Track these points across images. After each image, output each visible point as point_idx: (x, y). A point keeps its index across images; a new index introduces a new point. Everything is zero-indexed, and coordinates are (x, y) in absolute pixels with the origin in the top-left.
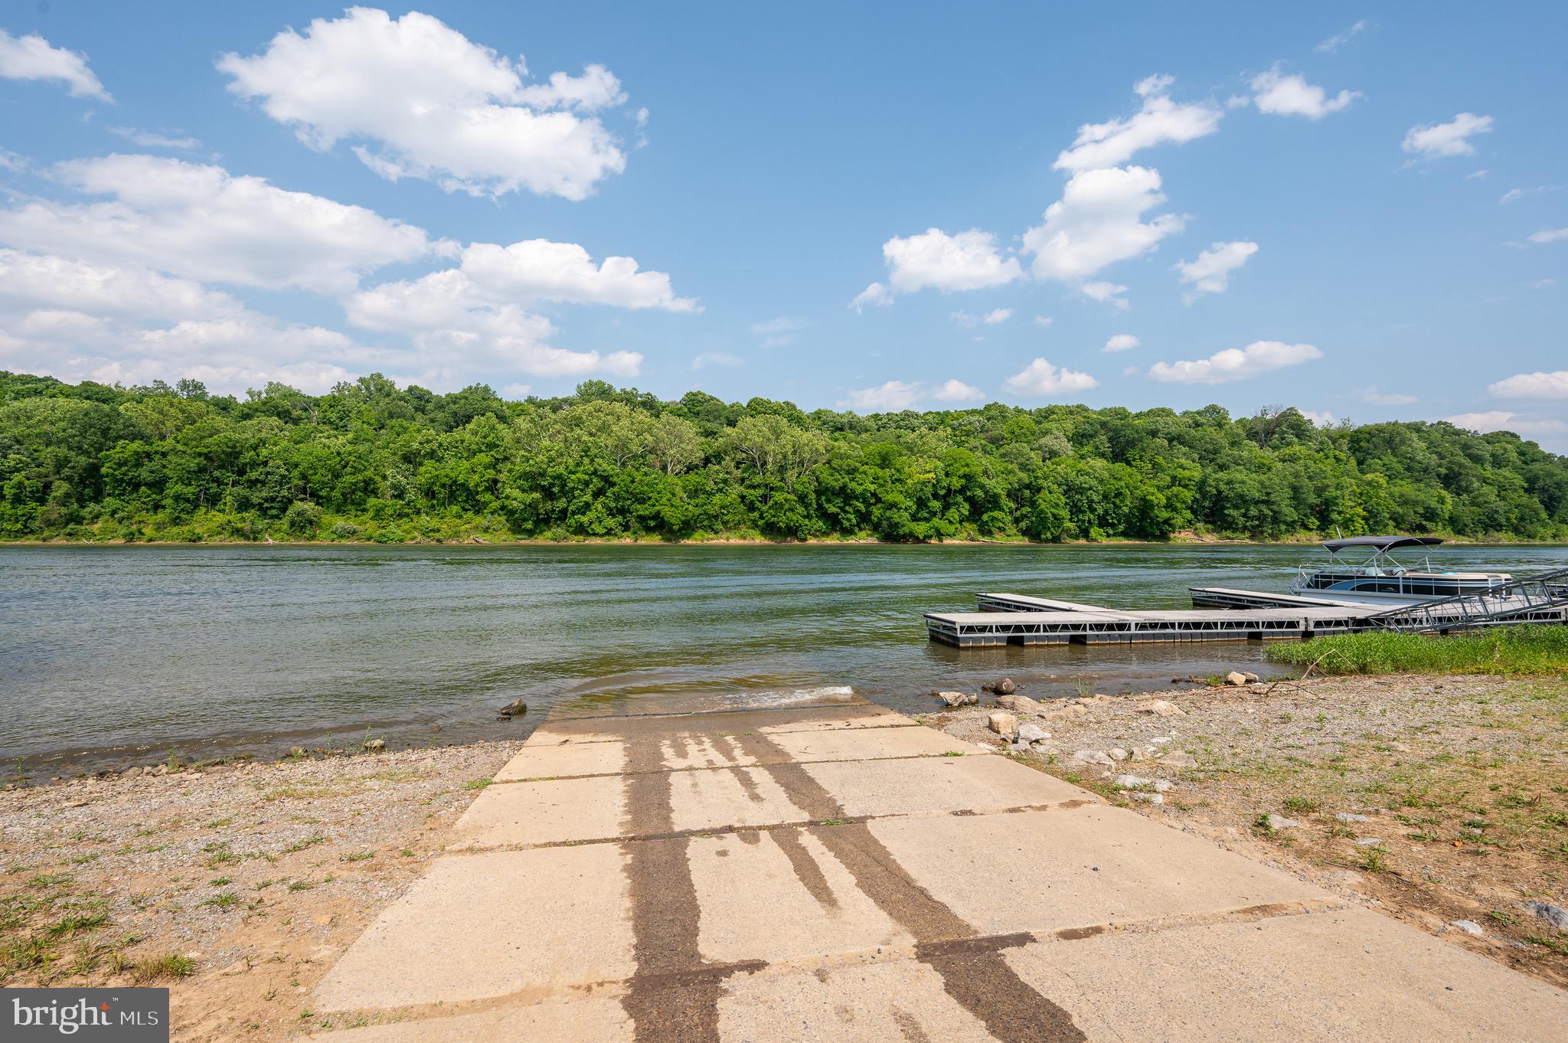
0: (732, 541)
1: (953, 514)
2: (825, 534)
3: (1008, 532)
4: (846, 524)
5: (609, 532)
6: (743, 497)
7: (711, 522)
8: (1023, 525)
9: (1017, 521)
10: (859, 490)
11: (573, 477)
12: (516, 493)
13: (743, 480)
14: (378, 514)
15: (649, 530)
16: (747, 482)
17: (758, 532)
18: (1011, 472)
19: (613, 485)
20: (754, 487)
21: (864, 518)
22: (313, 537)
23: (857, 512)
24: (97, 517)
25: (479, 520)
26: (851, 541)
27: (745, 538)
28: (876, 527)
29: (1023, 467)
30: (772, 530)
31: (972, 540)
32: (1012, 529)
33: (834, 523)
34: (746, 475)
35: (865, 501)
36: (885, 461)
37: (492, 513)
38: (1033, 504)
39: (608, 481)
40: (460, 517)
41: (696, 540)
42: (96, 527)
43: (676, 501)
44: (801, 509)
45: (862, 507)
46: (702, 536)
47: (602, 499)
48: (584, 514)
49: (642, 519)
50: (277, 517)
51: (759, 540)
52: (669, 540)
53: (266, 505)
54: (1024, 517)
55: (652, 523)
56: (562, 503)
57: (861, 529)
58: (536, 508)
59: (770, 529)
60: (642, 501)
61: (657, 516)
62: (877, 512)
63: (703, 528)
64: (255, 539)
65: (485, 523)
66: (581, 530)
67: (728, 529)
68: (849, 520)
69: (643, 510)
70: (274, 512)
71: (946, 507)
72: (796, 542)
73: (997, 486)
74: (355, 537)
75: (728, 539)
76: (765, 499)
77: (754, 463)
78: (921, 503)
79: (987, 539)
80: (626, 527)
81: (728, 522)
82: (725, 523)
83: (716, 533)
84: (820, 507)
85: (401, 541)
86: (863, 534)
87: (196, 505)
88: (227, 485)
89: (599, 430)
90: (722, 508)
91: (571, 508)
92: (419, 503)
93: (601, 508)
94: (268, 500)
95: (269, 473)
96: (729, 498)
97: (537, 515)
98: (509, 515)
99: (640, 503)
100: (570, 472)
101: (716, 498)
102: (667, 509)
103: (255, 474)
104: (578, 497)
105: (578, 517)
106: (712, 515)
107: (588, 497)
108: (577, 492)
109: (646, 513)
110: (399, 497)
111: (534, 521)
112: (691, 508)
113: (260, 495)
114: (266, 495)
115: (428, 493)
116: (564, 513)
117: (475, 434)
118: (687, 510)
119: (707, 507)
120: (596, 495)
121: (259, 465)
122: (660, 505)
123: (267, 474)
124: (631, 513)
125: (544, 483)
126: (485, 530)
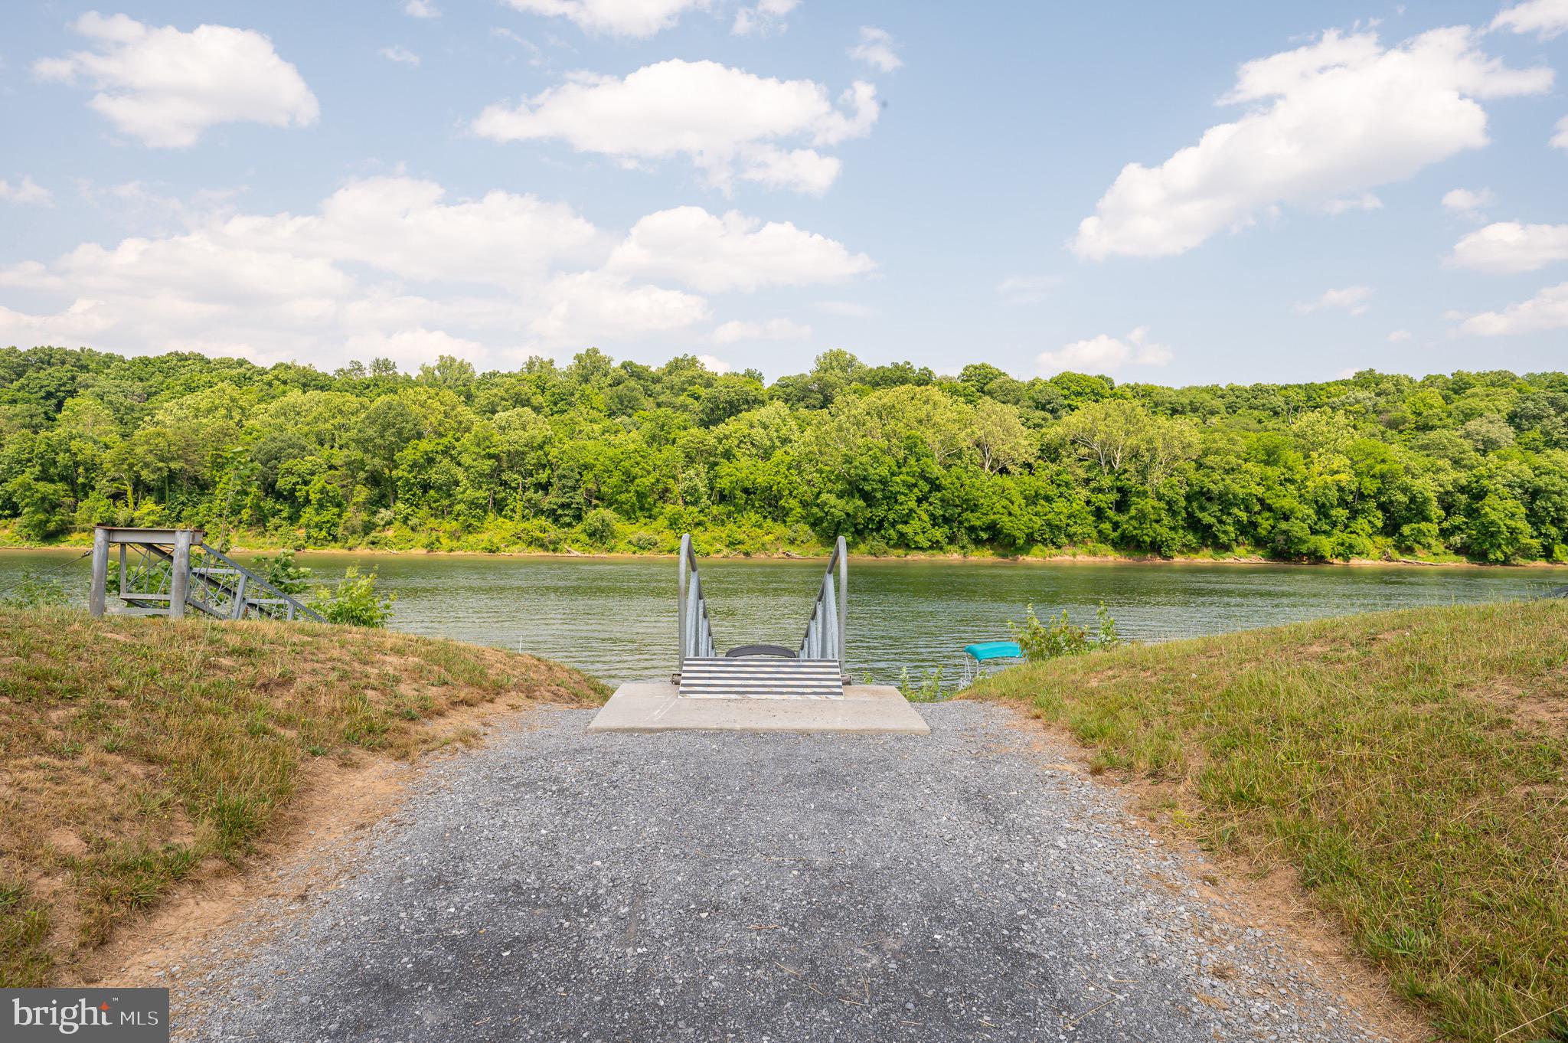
0: (1079, 558)
1: (1361, 523)
2: (1196, 551)
3: (1434, 550)
4: (1223, 538)
5: (935, 545)
7: (1054, 535)
8: (1457, 539)
9: (1444, 533)
10: (1241, 492)
11: (896, 479)
12: (832, 499)
13: (1087, 481)
14: (673, 523)
15: (978, 542)
16: (1093, 485)
17: (1110, 548)
18: (1439, 470)
19: (940, 488)
20: (1100, 490)
21: (1247, 529)
22: (611, 550)
23: (1238, 522)
24: (389, 523)
25: (779, 529)
26: (1228, 560)
27: (1095, 555)
28: (1259, 543)
29: (1457, 463)
30: (1128, 544)
31: (1389, 559)
32: (1438, 546)
33: (1207, 537)
34: (1091, 475)
35: (1247, 509)
36: (1271, 457)
37: (798, 522)
38: (1472, 513)
39: (936, 487)
40: (760, 526)
41: (1036, 556)
42: (390, 533)
43: (1015, 509)
44: (1166, 519)
45: (1244, 516)
46: (1042, 551)
47: (925, 505)
48: (906, 523)
49: (972, 529)
50: (569, 525)
51: (1112, 558)
52: (1004, 556)
53: (560, 512)
54: (1457, 528)
55: (984, 536)
56: (881, 512)
57: (1238, 544)
58: (855, 517)
59: (1126, 543)
60: (975, 508)
61: (992, 527)
62: (1265, 523)
63: (1044, 542)
64: (555, 550)
65: (789, 533)
66: (904, 543)
67: (1075, 544)
68: (1225, 532)
69: (975, 519)
70: (567, 520)
71: (1354, 514)
72: (1159, 561)
73: (1427, 487)
74: (655, 549)
75: (1074, 555)
76: (1121, 506)
77: (1101, 460)
78: (1322, 511)
79: (1407, 558)
80: (952, 540)
81: (1075, 534)
82: (1069, 536)
83: (1059, 547)
84: (1190, 515)
85: (708, 554)
86: (1240, 551)
87: (486, 512)
88: (515, 489)
89: (920, 422)
90: (1069, 518)
91: (891, 516)
92: (715, 510)
93: (925, 517)
94: (563, 506)
95: (564, 476)
96: (1074, 505)
97: (855, 525)
98: (815, 524)
99: (972, 511)
100: (893, 474)
101: (1060, 505)
102: (1006, 518)
103: (543, 476)
104: (901, 504)
105: (900, 527)
106: (1057, 526)
107: (913, 504)
108: (901, 498)
109: (978, 523)
110: (695, 503)
111: (852, 533)
112: (1034, 518)
113: (554, 500)
114: (560, 501)
115: (723, 498)
116: (881, 522)
117: (765, 427)
118: (1030, 520)
119: (1050, 516)
120: (919, 501)
121: (544, 467)
122: (994, 513)
123: (561, 477)
124: (961, 523)
125: (868, 488)
126: (792, 542)
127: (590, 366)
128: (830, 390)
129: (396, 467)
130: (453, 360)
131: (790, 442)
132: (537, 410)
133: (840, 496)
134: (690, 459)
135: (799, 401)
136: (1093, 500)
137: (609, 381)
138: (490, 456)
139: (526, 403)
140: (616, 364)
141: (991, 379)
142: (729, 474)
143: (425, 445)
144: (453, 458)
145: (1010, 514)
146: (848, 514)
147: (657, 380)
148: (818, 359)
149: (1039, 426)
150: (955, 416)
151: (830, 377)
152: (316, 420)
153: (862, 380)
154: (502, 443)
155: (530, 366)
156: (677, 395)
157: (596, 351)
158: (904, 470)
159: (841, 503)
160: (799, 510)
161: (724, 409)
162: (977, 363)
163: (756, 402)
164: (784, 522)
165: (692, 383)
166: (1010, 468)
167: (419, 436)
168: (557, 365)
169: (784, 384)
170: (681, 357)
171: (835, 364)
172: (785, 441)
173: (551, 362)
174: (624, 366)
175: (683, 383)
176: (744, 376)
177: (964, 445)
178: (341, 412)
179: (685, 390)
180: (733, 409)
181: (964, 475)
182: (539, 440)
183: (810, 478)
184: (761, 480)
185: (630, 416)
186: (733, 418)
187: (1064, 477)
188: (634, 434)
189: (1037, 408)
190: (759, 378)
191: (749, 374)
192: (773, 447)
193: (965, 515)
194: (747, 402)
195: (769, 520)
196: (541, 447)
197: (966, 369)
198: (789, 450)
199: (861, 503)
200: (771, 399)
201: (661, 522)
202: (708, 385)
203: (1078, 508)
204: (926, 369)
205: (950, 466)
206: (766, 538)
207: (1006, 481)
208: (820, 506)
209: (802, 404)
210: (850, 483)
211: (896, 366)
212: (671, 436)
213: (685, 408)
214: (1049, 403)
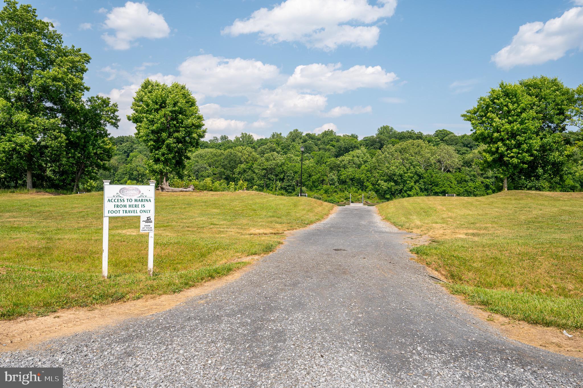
6: (482, 182)
11: (406, 175)
12: (381, 182)
13: (482, 174)
14: (326, 192)
16: (484, 176)
19: (423, 178)
25: (363, 194)
37: (370, 191)
39: (420, 177)
40: (357, 192)
43: (453, 185)
47: (417, 184)
48: (410, 191)
49: (436, 193)
53: (288, 188)
56: (401, 187)
58: (391, 188)
60: (437, 185)
65: (367, 195)
69: (437, 189)
85: (339, 202)
87: (263, 188)
88: (273, 181)
89: (416, 153)
90: (474, 188)
91: (405, 188)
92: (340, 187)
93: (417, 188)
94: (288, 186)
95: (289, 176)
96: (477, 183)
97: (391, 192)
98: (377, 191)
99: (436, 186)
100: (405, 173)
101: (470, 184)
102: (449, 189)
103: (282, 176)
104: (408, 184)
105: (408, 192)
106: (469, 191)
107: (413, 184)
108: (408, 182)
109: (438, 191)
110: (334, 184)
111: (390, 195)
112: (460, 188)
113: (286, 184)
114: (288, 184)
115: (343, 182)
116: (401, 191)
117: (358, 157)
118: (459, 189)
119: (467, 188)
120: (415, 183)
121: (282, 173)
122: (445, 187)
123: (288, 176)
124: (432, 190)
125: (395, 179)
126: (368, 198)
127: (295, 136)
128: (383, 142)
129: (234, 174)
130: (246, 134)
131: (368, 162)
132: (277, 152)
133: (385, 181)
134: (332, 169)
135: (371, 146)
136: (484, 181)
137: (302, 141)
138: (264, 169)
139: (274, 150)
140: (304, 134)
141: (447, 135)
142: (345, 174)
143: (243, 166)
144: (252, 171)
145: (451, 187)
146: (388, 188)
147: (319, 140)
148: (379, 129)
149: (465, 153)
150: (429, 151)
151: (382, 137)
152: (208, 158)
153: (396, 138)
154: (267, 165)
155: (273, 136)
156: (326, 145)
157: (297, 130)
158: (409, 171)
159: (386, 184)
160: (370, 186)
161: (343, 150)
162: (441, 129)
163: (355, 147)
164: (366, 191)
165: (332, 141)
166: (451, 170)
167: (241, 163)
168: (282, 135)
169: (366, 140)
170: (327, 130)
171: (385, 131)
172: (365, 162)
173: (281, 134)
174: (307, 135)
175: (329, 141)
176: (351, 136)
177: (433, 162)
178: (215, 155)
179: (329, 143)
180: (347, 150)
181: (433, 173)
182: (280, 163)
183: (375, 175)
184: (357, 176)
185: (310, 153)
186: (347, 154)
187: (472, 173)
188: (312, 160)
189: (464, 146)
190: (356, 137)
191: (353, 136)
192: (361, 164)
193: (433, 188)
194: (352, 147)
195: (360, 190)
196: (281, 166)
197: (436, 132)
198: (367, 165)
199: (393, 184)
200: (361, 145)
201: (322, 191)
202: (338, 141)
203: (478, 184)
204: (420, 132)
205: (428, 170)
206: (359, 196)
207: (449, 175)
208: (378, 185)
209: (372, 147)
210: (389, 177)
211: (408, 132)
212: (325, 161)
213: (329, 150)
214: (469, 144)
